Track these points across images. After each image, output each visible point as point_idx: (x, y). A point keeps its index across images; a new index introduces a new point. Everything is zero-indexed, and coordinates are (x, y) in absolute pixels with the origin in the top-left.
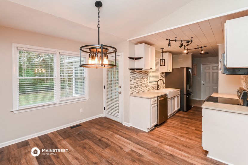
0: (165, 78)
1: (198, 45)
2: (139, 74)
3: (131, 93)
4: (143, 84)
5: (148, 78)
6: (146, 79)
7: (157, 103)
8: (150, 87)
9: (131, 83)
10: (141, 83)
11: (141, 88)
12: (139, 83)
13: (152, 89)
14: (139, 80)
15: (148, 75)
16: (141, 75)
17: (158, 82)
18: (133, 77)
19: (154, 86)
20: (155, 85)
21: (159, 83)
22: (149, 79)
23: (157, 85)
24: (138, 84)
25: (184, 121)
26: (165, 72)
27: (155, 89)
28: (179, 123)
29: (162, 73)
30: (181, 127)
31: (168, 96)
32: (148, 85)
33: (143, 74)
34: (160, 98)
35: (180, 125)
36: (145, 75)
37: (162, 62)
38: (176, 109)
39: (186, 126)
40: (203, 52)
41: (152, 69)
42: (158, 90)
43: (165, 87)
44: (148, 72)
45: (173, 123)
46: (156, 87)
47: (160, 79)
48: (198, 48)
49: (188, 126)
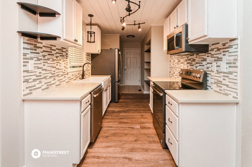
1: (135, 21)
2: (48, 50)
3: (27, 91)
4: (57, 71)
5: (68, 59)
6: (64, 61)
7: (90, 104)
8: (70, 75)
9: (26, 68)
10: (54, 69)
11: (54, 79)
12: (49, 68)
13: (74, 78)
14: (49, 62)
16: (53, 52)
17: (83, 67)
18: (33, 55)
19: (77, 73)
20: (79, 72)
21: (85, 68)
22: (68, 61)
23: (82, 72)
24: (46, 70)
25: (122, 119)
26: (91, 54)
27: (79, 78)
28: (118, 123)
29: (88, 54)
30: (124, 130)
31: (103, 87)
32: (67, 72)
33: (58, 51)
34: (94, 94)
35: (121, 127)
36: (61, 55)
37: (91, 37)
38: (108, 103)
39: (129, 126)
40: (140, 30)
41: (77, 43)
42: (84, 78)
43: (91, 74)
44: (67, 49)
45: (111, 127)
46: (80, 75)
47: (85, 62)
48: (135, 25)
49: (131, 124)
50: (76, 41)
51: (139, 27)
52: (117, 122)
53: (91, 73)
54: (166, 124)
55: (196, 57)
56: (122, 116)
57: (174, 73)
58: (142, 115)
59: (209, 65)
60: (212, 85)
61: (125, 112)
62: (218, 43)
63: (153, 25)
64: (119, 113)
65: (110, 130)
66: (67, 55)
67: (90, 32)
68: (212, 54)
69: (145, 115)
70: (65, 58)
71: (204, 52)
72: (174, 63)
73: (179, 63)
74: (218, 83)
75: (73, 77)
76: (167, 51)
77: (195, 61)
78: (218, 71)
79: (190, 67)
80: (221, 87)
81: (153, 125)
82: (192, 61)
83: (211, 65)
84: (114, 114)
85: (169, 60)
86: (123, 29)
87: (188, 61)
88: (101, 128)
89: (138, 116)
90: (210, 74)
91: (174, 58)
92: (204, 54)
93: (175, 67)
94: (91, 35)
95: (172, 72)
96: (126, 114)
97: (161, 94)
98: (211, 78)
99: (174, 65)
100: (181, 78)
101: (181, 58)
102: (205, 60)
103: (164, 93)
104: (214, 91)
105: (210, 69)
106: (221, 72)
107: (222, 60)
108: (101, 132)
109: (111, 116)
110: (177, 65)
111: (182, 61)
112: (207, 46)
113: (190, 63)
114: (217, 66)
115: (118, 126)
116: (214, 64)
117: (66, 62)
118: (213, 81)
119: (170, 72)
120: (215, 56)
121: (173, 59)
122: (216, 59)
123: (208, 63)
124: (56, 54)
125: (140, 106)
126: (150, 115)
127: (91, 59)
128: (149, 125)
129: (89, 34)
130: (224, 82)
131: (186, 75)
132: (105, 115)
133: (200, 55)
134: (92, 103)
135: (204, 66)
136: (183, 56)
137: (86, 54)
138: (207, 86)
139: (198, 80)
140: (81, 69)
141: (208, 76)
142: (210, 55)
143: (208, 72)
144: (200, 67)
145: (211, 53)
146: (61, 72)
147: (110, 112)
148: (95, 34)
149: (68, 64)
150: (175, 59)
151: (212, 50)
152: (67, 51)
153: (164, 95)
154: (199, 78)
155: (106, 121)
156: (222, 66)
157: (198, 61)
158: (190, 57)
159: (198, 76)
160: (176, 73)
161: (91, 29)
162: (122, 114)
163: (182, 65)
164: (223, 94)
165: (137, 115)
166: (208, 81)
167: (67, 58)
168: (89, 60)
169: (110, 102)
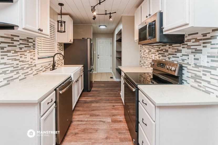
0: (63, 51)
1: (106, 11)
2: (9, 41)
4: (21, 63)
5: (36, 50)
6: (30, 52)
7: (55, 102)
8: (38, 67)
10: (17, 62)
12: (10, 62)
13: (44, 69)
14: (9, 54)
15: (34, 45)
16: (16, 43)
17: (54, 57)
19: (47, 64)
20: (50, 63)
21: (56, 58)
22: (36, 52)
23: (52, 62)
25: (93, 110)
26: (64, 44)
27: (50, 68)
28: (89, 116)
29: (60, 44)
30: (95, 124)
31: (73, 79)
32: (34, 64)
33: (22, 42)
34: (61, 89)
35: (92, 121)
36: (27, 45)
37: (61, 26)
38: (80, 93)
39: (100, 120)
40: (111, 19)
41: (42, 32)
42: (54, 69)
43: (63, 64)
44: (35, 39)
45: (81, 121)
46: (51, 65)
47: (57, 52)
48: (106, 14)
49: (102, 117)
50: (40, 30)
51: (110, 17)
52: (88, 114)
53: (63, 62)
54: (139, 123)
55: (169, 48)
56: (94, 107)
57: (145, 63)
58: (113, 106)
59: (184, 57)
60: (189, 80)
61: (97, 102)
62: (197, 33)
63: (123, 15)
64: (90, 104)
65: (80, 125)
66: (34, 46)
67: (60, 22)
68: (189, 46)
69: (116, 105)
70: (32, 49)
71: (179, 42)
72: (145, 53)
73: (150, 53)
74: (196, 78)
75: (42, 68)
76: (138, 41)
77: (168, 52)
78: (196, 64)
79: (161, 58)
80: (201, 83)
81: (124, 117)
82: (164, 52)
83: (187, 57)
84: (86, 105)
85: (140, 49)
86: (94, 18)
87: (160, 52)
88: (71, 122)
89: (109, 107)
90: (186, 67)
91: (145, 47)
92: (179, 45)
93: (145, 57)
94: (61, 24)
95: (142, 62)
96: (97, 105)
97: (133, 89)
98: (187, 72)
99: (145, 55)
100: (152, 68)
101: (152, 49)
102: (180, 51)
103: (137, 88)
104: (191, 86)
105: (186, 62)
106: (201, 66)
107: (201, 53)
108: (70, 128)
109: (83, 107)
110: (148, 55)
111: (153, 51)
112: (183, 36)
113: (162, 54)
114: (195, 59)
115: (89, 120)
116: (192, 56)
117: (33, 53)
118: (190, 75)
119: (141, 61)
120: (192, 47)
121: (144, 49)
122: (194, 51)
123: (183, 55)
124: (20, 45)
125: (111, 95)
126: (121, 105)
127: (63, 49)
128: (120, 117)
129: (60, 24)
130: (204, 78)
131: (159, 66)
132: (77, 106)
133: (173, 45)
134: (58, 100)
135: (178, 57)
136: (154, 47)
137: (58, 43)
138: (182, 80)
139: (173, 73)
140: (52, 59)
141: (184, 70)
142: (186, 46)
143: (183, 65)
144: (174, 59)
145: (187, 44)
146: (26, 64)
147: (82, 102)
148: (65, 23)
149: (36, 55)
150: (145, 49)
151: (189, 40)
152: (34, 41)
153: (137, 91)
154: (174, 71)
155: (76, 114)
156: (202, 59)
157: (171, 52)
158: (162, 48)
159: (173, 68)
160: (147, 62)
161: (61, 18)
162: (93, 105)
163: (153, 55)
164: (203, 91)
165: (108, 105)
166: (183, 74)
167: (34, 49)
168: (61, 50)
169: (83, 91)
